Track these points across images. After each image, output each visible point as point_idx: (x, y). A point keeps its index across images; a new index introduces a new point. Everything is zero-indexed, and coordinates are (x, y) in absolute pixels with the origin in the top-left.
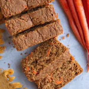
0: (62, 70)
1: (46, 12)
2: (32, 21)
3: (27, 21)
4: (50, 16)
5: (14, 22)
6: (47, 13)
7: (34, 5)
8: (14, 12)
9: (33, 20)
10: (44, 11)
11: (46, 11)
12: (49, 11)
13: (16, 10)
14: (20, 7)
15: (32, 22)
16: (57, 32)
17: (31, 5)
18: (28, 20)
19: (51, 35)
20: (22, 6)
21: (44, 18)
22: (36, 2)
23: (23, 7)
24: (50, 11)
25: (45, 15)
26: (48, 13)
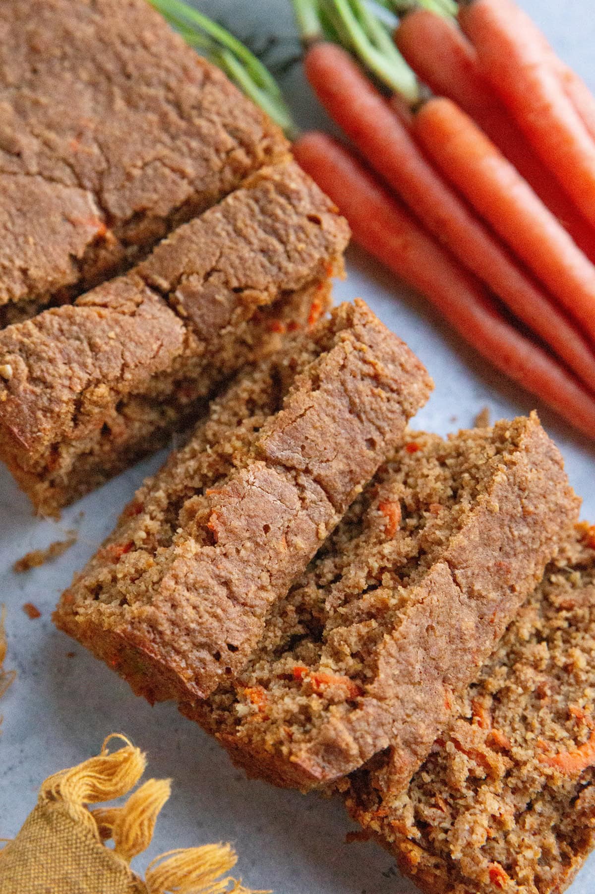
0: (558, 653)
1: (263, 211)
2: (172, 305)
3: (133, 314)
4: (301, 228)
5: (29, 335)
6: (274, 216)
7: (155, 197)
8: (17, 274)
9: (179, 295)
10: (245, 210)
11: (256, 208)
12: (282, 200)
13: (30, 253)
14: (54, 231)
15: (178, 314)
16: (398, 392)
17: (129, 201)
18: (138, 305)
19: (376, 436)
20: (67, 219)
21: (261, 257)
22: (167, 171)
23: (73, 223)
24: (288, 198)
25: (261, 234)
26: (279, 212)
